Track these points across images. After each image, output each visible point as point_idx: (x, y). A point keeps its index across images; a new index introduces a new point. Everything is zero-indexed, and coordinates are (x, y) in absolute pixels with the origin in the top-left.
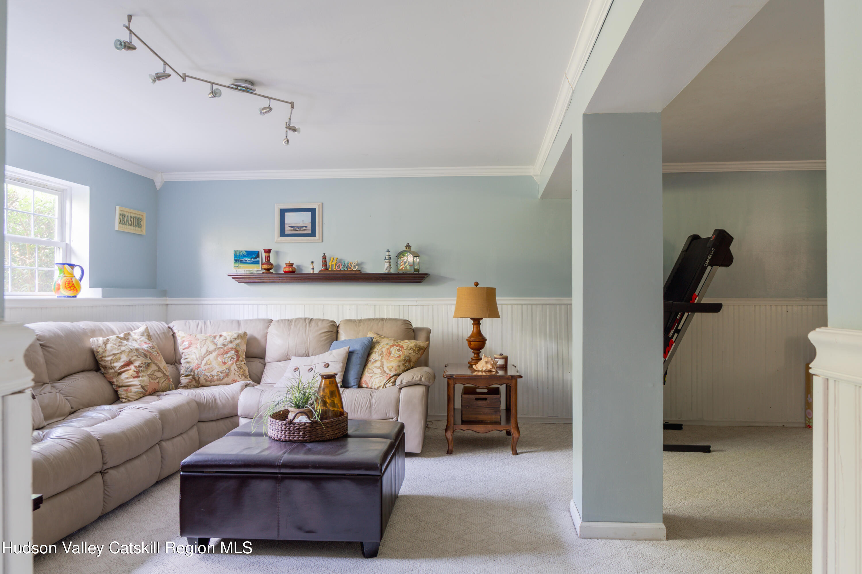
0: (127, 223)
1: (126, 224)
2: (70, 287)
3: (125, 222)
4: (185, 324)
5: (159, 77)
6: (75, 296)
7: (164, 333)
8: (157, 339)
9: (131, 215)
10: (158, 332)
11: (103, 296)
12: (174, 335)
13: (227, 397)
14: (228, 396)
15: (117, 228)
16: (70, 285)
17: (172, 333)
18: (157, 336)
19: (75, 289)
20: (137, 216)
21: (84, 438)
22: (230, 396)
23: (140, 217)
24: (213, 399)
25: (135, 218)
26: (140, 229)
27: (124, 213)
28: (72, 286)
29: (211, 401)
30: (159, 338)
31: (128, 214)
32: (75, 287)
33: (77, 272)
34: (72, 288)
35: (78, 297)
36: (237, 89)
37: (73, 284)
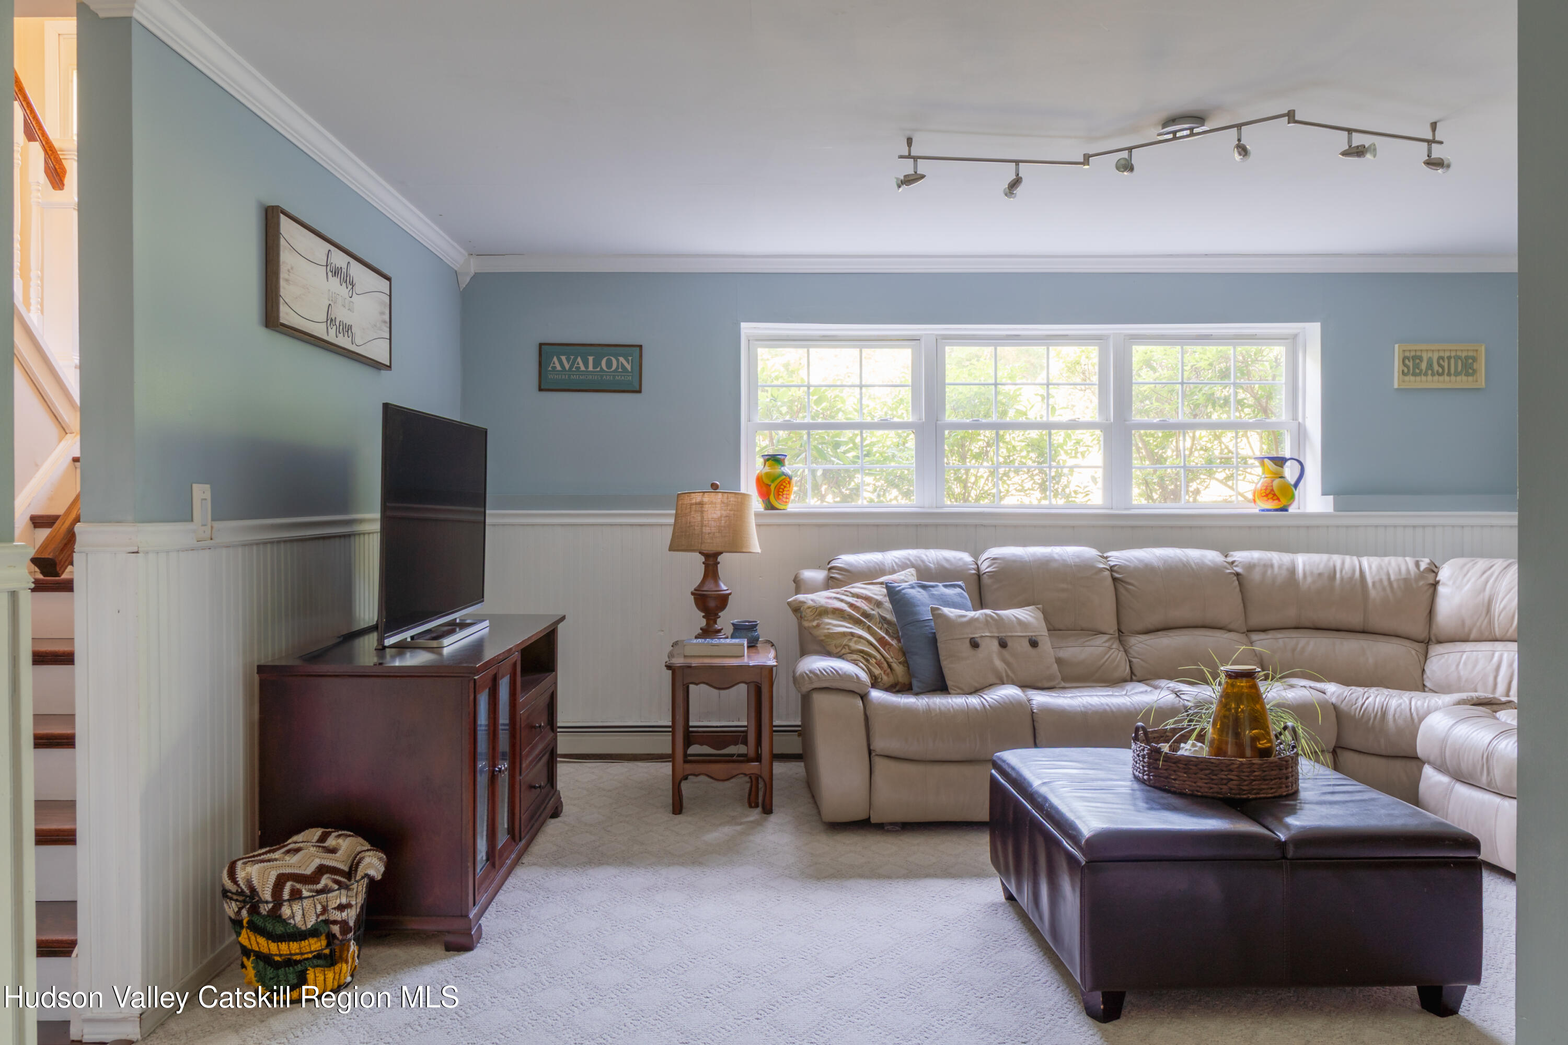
0: (1430, 372)
1: (1426, 374)
2: (1267, 495)
3: (1421, 370)
4: (1465, 565)
5: (1015, 184)
6: (1284, 509)
7: (1406, 581)
8: (1384, 589)
9: (1442, 354)
10: (1393, 577)
11: (1335, 510)
12: (1435, 585)
13: (1411, 714)
14: (1415, 715)
15: (1396, 386)
16: (1268, 492)
17: (1432, 581)
18: (1386, 583)
19: (1275, 498)
20: (1459, 353)
21: (1005, 703)
22: (1417, 715)
23: (1471, 354)
24: (1379, 713)
25: (1452, 361)
26: (1470, 378)
27: (1418, 353)
28: (1270, 493)
29: (1372, 715)
30: (1388, 589)
31: (1430, 354)
32: (1274, 495)
33: (1290, 472)
34: (1271, 496)
35: (1292, 510)
36: (1175, 138)
37: (1272, 490)
